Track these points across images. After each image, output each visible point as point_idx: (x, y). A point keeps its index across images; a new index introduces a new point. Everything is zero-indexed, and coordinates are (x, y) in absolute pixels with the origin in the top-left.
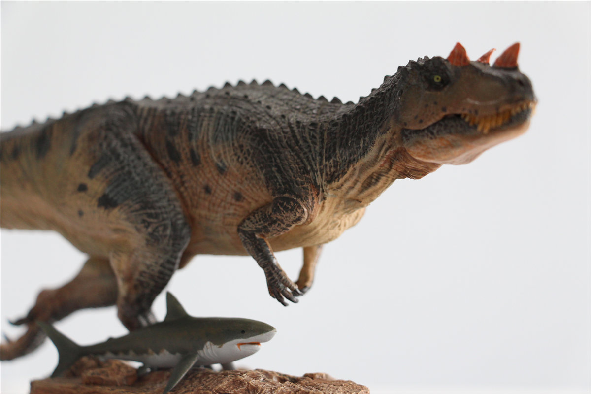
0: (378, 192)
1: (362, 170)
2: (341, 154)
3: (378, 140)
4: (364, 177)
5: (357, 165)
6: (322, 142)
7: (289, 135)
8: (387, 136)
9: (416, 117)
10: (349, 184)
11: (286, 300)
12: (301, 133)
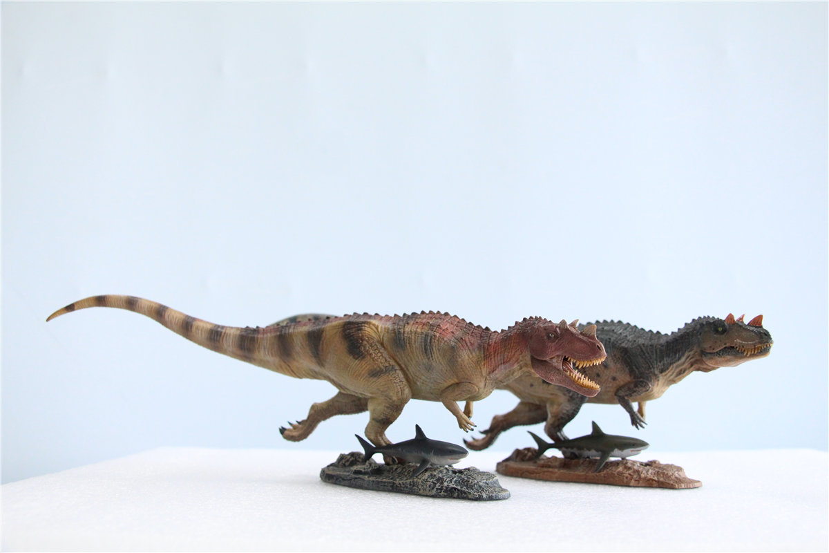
0: (684, 377)
1: (677, 367)
2: (666, 360)
3: (686, 355)
4: (678, 370)
5: (675, 365)
6: (656, 354)
7: (640, 350)
8: (692, 353)
9: (710, 347)
10: (670, 374)
11: (639, 427)
12: (646, 350)
